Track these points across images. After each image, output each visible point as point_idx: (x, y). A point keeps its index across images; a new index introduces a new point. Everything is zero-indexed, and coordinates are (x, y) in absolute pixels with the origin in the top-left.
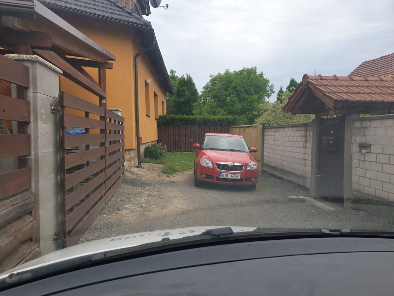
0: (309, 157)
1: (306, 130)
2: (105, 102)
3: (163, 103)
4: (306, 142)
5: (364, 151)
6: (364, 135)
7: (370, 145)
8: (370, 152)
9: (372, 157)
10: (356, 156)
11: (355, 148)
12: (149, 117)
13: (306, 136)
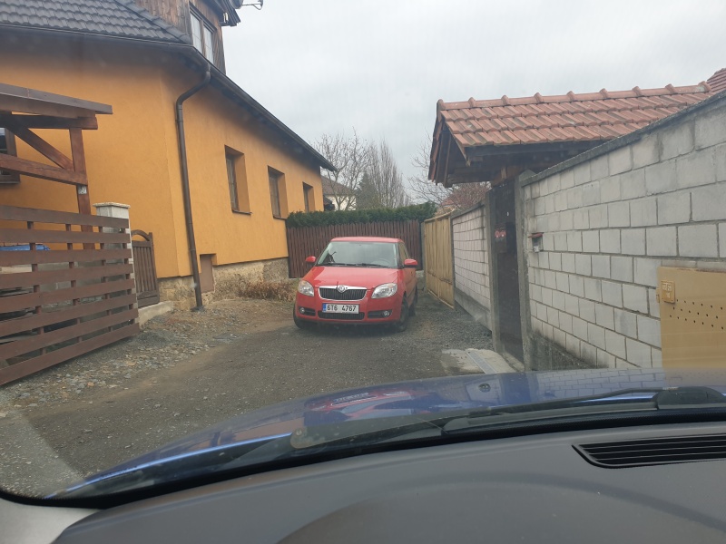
0: (486, 269)
1: (482, 216)
2: (85, 192)
3: (307, 188)
4: (483, 239)
5: (537, 249)
6: (535, 216)
7: (541, 236)
8: (542, 251)
9: (544, 261)
10: (531, 261)
11: (528, 243)
12: (249, 214)
13: (482, 228)
